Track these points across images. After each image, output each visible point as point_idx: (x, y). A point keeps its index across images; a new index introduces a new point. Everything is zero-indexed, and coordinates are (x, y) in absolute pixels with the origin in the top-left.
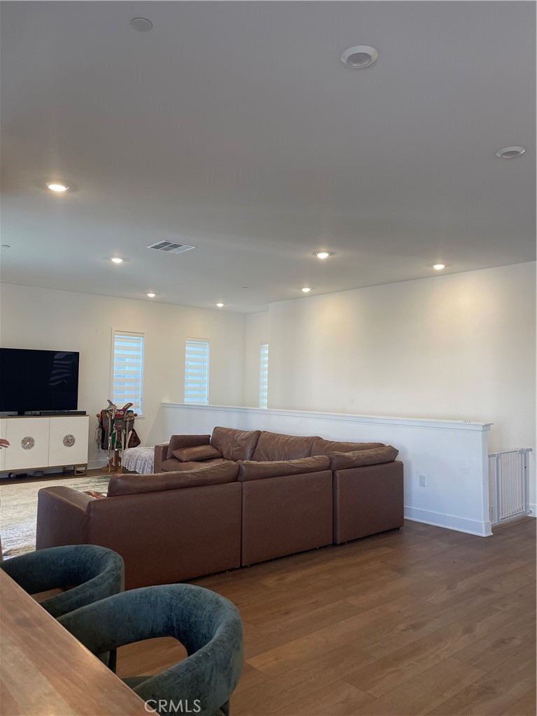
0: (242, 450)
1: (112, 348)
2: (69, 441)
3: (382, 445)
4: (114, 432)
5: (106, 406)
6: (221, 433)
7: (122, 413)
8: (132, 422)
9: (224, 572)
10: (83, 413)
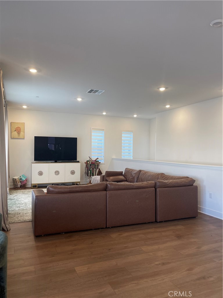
0: (133, 178)
1: (91, 136)
2: (73, 173)
3: (188, 177)
4: (91, 169)
5: (88, 159)
6: (128, 171)
7: (94, 162)
8: (98, 165)
9: (99, 229)
10: (78, 162)
